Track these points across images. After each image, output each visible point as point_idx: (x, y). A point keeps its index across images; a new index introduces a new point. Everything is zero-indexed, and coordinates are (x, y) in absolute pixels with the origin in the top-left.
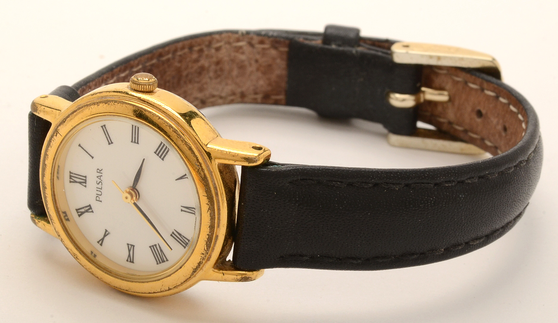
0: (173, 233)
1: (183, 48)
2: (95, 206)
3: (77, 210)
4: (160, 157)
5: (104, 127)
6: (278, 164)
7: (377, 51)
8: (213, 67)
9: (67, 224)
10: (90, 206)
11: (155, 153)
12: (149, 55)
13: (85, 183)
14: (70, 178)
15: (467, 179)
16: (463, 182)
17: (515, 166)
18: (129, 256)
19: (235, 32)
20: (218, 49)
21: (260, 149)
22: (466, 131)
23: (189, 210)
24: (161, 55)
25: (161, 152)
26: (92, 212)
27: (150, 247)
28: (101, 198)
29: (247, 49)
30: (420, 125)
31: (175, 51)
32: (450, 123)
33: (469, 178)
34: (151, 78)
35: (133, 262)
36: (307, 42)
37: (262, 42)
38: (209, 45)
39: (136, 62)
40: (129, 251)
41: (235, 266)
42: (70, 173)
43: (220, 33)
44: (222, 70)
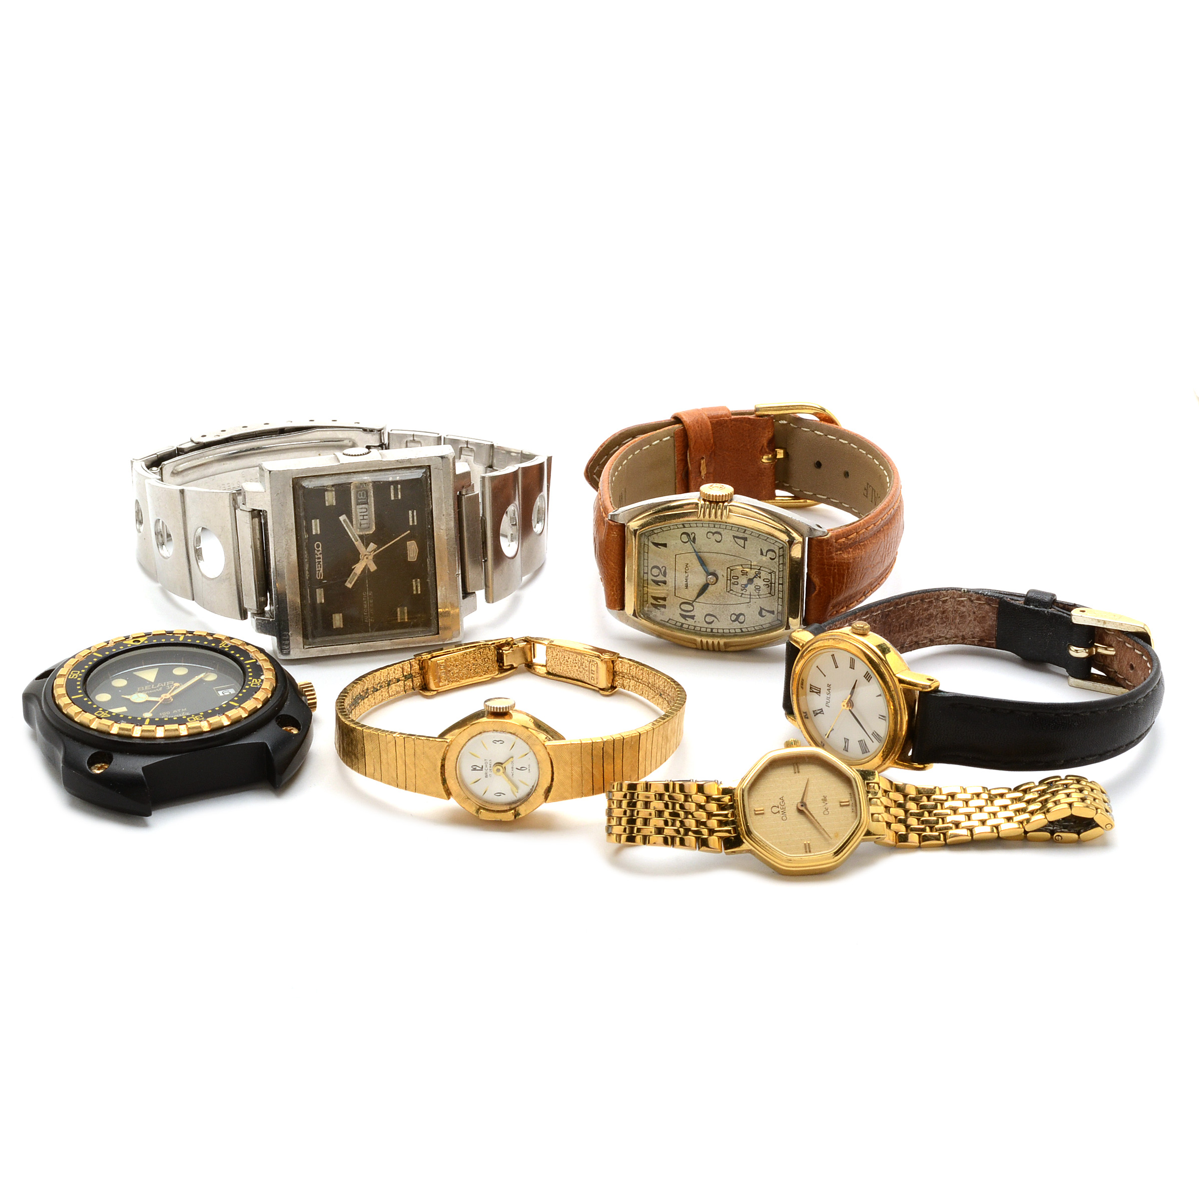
0: (873, 733)
1: (916, 600)
2: (825, 709)
3: (814, 711)
4: (867, 680)
5: (833, 655)
6: (944, 692)
7: (1063, 613)
8: (940, 615)
9: (806, 721)
10: (822, 709)
11: (864, 676)
12: (888, 604)
13: (820, 693)
14: (810, 689)
15: (1081, 713)
16: (1078, 714)
17: (1122, 707)
18: (845, 746)
19: (959, 590)
20: (944, 602)
21: (932, 680)
22: (1124, 679)
23: (882, 717)
24: (897, 604)
25: (868, 677)
26: (823, 713)
27: (859, 741)
28: (829, 704)
29: (967, 603)
30: (1094, 671)
31: (910, 601)
32: (1116, 672)
33: (1083, 712)
34: (866, 625)
35: (847, 751)
36: (1012, 602)
37: (978, 599)
38: (937, 599)
39: (876, 608)
40: (845, 743)
41: (913, 760)
42: (811, 685)
43: (947, 590)
44: (947, 618)
